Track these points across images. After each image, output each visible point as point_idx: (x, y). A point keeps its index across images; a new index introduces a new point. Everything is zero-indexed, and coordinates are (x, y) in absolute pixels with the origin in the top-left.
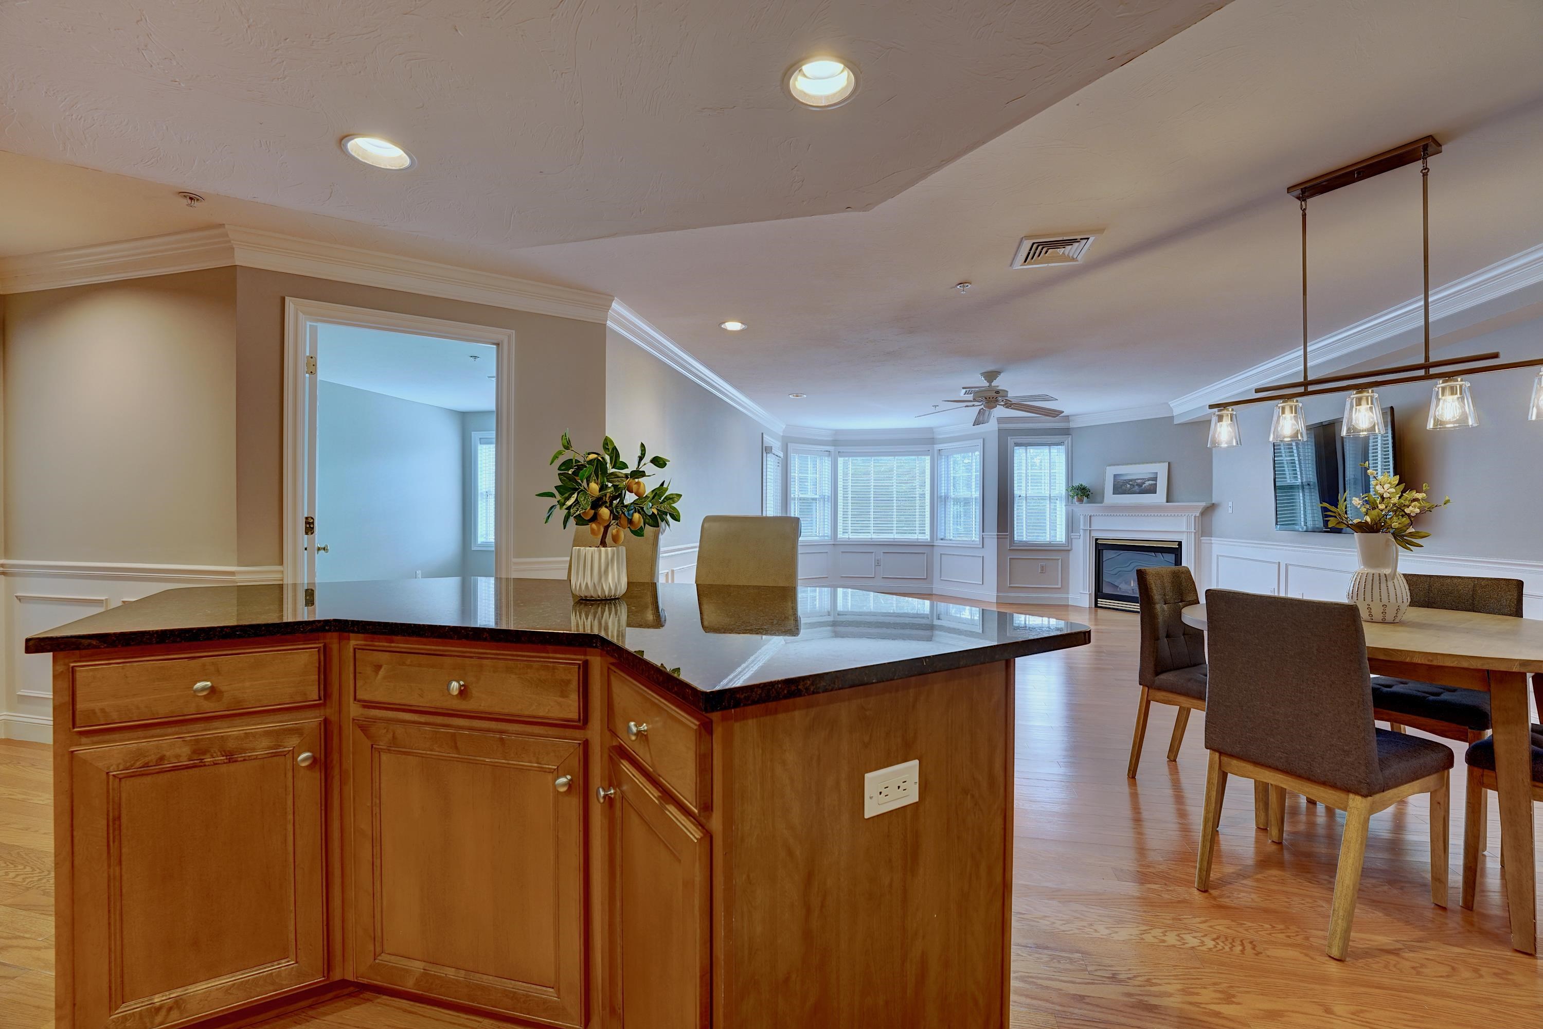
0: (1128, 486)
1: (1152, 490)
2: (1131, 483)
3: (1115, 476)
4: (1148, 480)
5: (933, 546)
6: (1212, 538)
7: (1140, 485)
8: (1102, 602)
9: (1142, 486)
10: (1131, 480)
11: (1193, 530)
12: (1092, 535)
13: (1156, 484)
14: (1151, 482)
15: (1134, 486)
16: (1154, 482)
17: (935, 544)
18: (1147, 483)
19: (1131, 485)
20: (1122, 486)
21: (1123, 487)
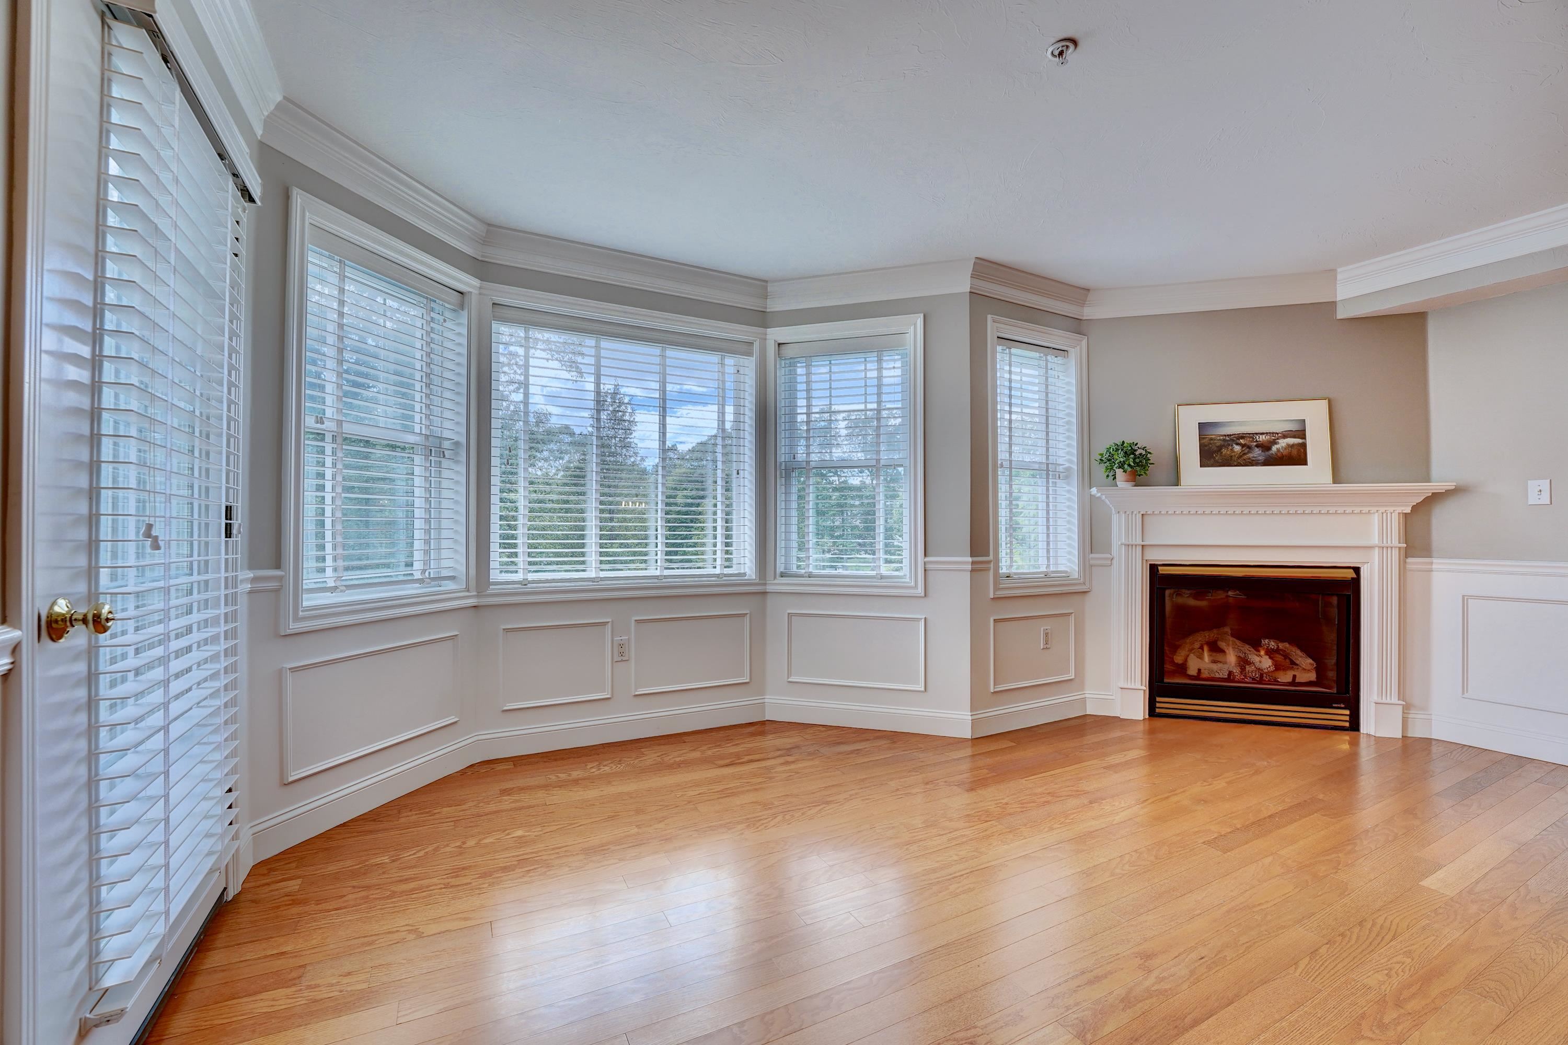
0: (1237, 448)
1: (1297, 457)
2: (1242, 441)
3: (1202, 426)
4: (1285, 436)
5: (765, 593)
6: (1435, 560)
7: (1266, 447)
8: (1165, 704)
9: (1269, 449)
10: (1242, 436)
11: (1395, 542)
12: (1146, 558)
13: (1304, 446)
14: (1291, 441)
15: (1249, 447)
16: (1303, 440)
17: (769, 588)
18: (1283, 443)
19: (1243, 446)
20: (1220, 448)
21: (1224, 451)
